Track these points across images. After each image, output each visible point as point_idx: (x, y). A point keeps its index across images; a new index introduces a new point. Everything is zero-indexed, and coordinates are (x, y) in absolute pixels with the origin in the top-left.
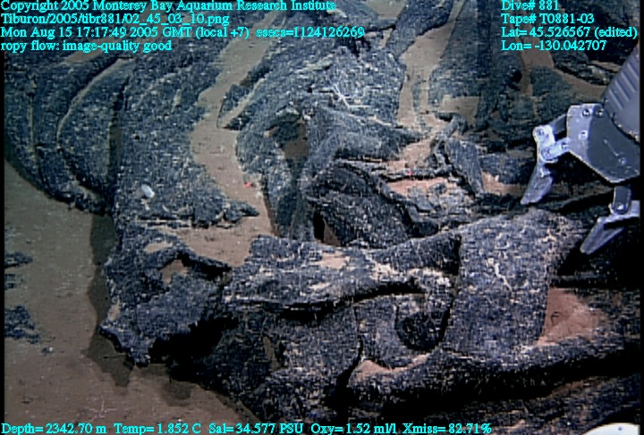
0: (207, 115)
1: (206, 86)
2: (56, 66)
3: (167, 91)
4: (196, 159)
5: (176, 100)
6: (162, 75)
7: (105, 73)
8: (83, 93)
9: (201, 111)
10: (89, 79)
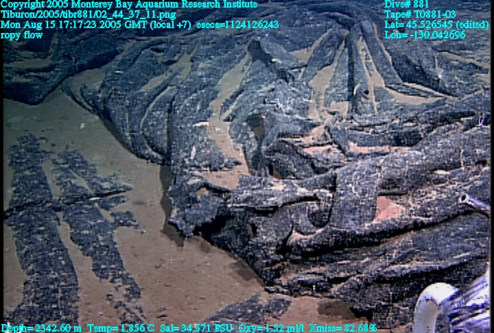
0: (214, 114)
1: (213, 99)
2: (137, 92)
3: (194, 103)
4: (210, 137)
5: (198, 107)
6: (191, 95)
7: (162, 94)
8: (152, 105)
9: (211, 112)
10: (155, 98)
